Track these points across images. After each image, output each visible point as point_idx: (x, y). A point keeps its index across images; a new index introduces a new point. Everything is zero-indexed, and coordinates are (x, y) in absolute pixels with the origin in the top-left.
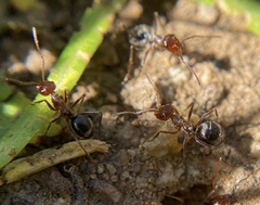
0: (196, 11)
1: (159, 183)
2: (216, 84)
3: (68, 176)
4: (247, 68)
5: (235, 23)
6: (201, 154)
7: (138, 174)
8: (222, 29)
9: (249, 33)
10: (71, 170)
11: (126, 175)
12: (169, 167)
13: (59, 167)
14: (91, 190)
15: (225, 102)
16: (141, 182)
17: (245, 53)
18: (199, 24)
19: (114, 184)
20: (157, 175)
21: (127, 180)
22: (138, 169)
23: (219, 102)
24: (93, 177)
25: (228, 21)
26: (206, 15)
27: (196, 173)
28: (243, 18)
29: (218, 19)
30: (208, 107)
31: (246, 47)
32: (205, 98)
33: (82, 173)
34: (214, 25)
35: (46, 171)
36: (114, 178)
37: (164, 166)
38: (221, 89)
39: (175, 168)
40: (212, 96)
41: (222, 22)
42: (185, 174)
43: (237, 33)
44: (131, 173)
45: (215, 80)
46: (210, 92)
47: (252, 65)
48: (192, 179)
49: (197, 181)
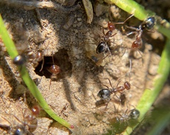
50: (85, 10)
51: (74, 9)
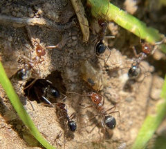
0: (157, 88)
1: (67, 69)
2: (119, 99)
3: (70, 21)
4: (128, 115)
5: (151, 109)
6: (82, 91)
7: (72, 58)
8: (148, 102)
9: (146, 116)
10: (73, 22)
11: (71, 51)
12: (75, 74)
13: (75, 16)
14: (63, 33)
15: (110, 103)
16: (67, 59)
17: (135, 114)
18: (151, 89)
19: (66, 45)
20: (71, 67)
21: (68, 52)
22: (74, 57)
23: (110, 100)
24: (70, 34)
25: (152, 105)
26: (155, 93)
27: (72, 88)
28: (153, 113)
29: (153, 99)
30: (107, 95)
31: (139, 114)
32: (111, 93)
33: (72, 28)
34: (150, 98)
35: (73, 9)
36: (69, 45)
37: (76, 71)
38: (116, 101)
39: (75, 77)
40: (113, 97)
41: (152, 102)
42: (72, 82)
43: (146, 109)
44: (72, 54)
45: (121, 98)
46: (115, 96)
47: (129, 118)
48: (69, 86)
49: (68, 89)
50: (80, 28)
51: (68, 27)
